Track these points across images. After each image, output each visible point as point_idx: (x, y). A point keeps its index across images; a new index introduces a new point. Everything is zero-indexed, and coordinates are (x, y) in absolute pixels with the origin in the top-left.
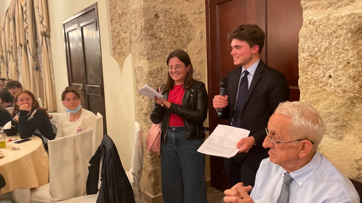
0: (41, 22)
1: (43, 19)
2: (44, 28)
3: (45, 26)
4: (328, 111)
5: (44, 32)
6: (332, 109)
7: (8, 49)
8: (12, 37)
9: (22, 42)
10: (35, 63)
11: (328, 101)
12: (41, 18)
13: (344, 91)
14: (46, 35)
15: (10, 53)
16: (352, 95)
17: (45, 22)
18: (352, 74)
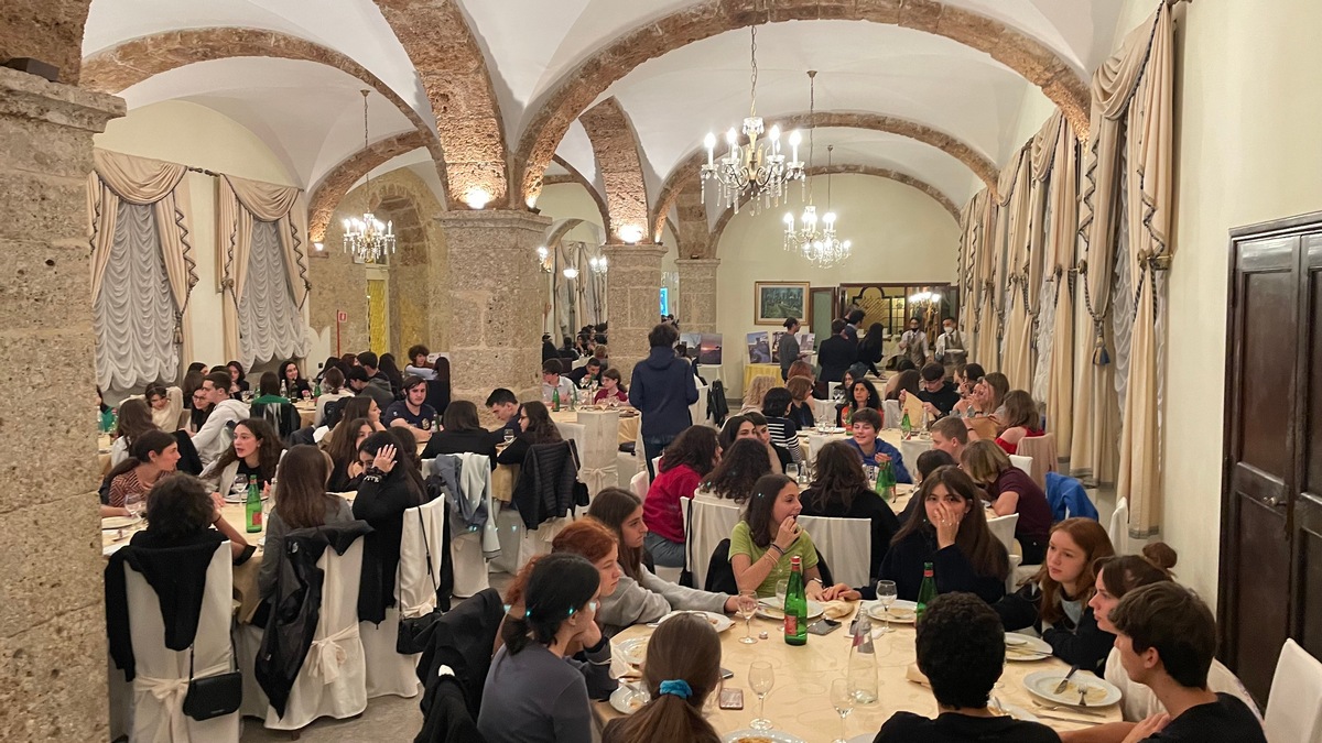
0: (1147, 221)
1: (1154, 211)
2: (1154, 241)
3: (1159, 233)
5: (1152, 253)
7: (1010, 269)
8: (1031, 236)
9: (1065, 263)
10: (1099, 340)
12: (1145, 208)
14: (1158, 262)
15: (1016, 281)
17: (1158, 222)
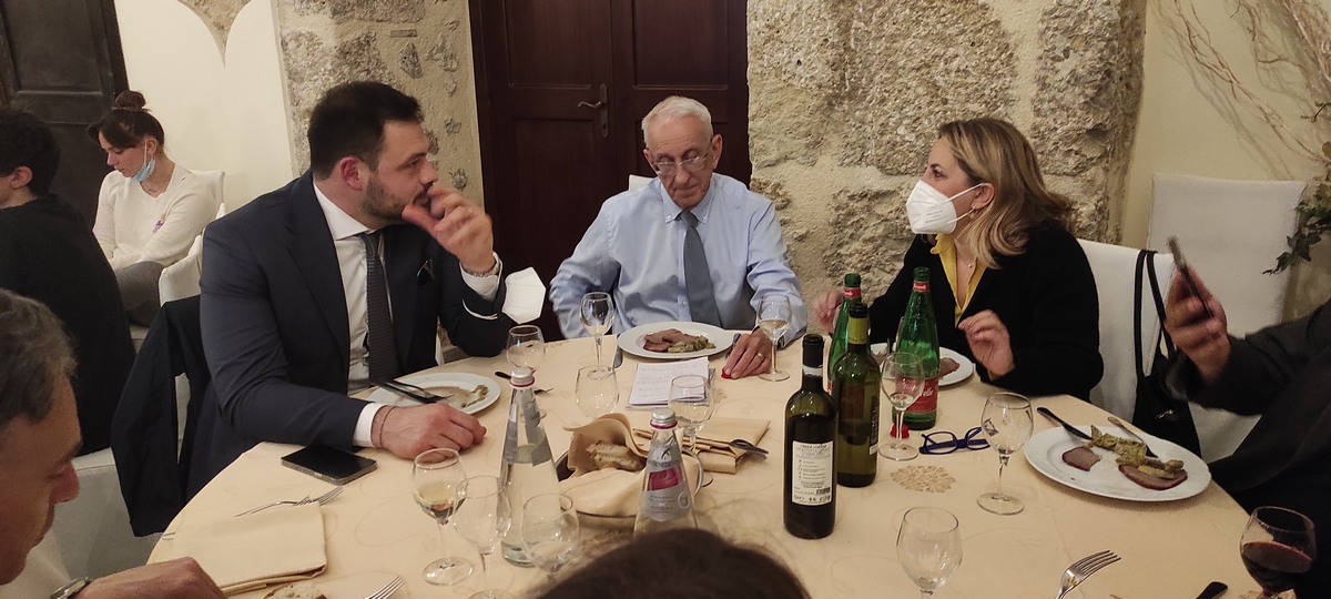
4: (796, 120)
6: (802, 117)
11: (797, 104)
13: (820, 87)
16: (831, 91)
18: (831, 59)
